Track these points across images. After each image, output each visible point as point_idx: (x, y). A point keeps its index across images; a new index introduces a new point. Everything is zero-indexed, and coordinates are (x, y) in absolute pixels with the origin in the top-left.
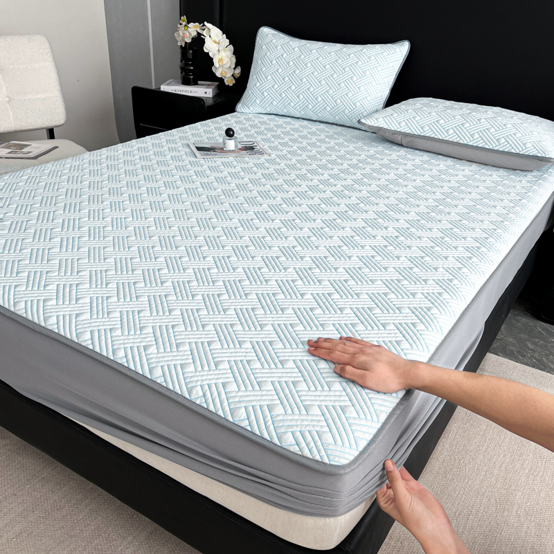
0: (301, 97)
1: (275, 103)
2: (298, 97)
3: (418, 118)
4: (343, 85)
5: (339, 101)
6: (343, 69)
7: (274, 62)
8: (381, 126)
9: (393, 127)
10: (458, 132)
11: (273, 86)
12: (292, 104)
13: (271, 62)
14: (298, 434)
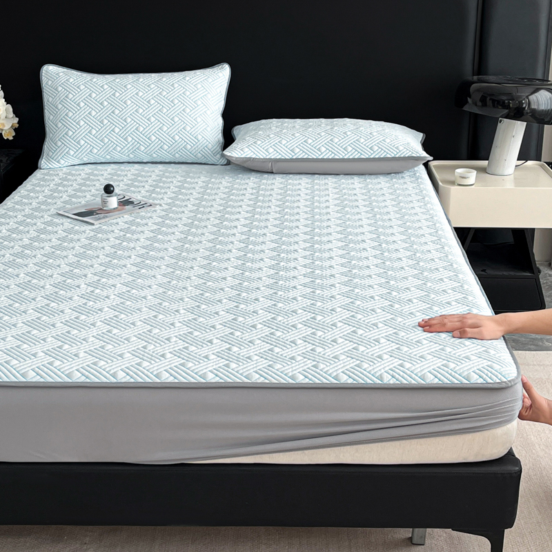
0: (130, 139)
1: (95, 151)
2: (126, 139)
3: (284, 142)
4: (176, 119)
5: (177, 138)
6: (172, 102)
7: (82, 104)
8: (248, 156)
9: (261, 155)
10: (330, 149)
11: (90, 132)
12: (119, 149)
13: (78, 105)
14: (478, 371)
